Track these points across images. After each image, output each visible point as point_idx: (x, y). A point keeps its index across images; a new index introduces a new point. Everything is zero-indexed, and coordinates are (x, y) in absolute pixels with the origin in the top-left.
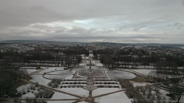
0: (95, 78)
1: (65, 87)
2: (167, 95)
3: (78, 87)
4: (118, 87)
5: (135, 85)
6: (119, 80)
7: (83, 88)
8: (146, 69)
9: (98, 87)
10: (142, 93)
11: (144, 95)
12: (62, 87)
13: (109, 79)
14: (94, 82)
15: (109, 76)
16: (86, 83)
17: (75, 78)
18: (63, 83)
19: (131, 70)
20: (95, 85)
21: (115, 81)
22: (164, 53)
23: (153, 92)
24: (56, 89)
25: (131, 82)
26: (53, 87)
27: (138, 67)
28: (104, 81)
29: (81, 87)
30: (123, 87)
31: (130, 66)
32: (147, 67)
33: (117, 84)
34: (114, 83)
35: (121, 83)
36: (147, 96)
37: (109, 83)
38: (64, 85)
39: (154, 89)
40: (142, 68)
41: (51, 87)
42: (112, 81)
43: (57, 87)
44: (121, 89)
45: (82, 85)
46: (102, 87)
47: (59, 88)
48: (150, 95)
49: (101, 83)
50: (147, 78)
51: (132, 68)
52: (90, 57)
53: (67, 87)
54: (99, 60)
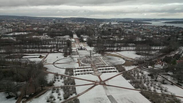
0: (97, 65)
1: (79, 74)
2: (149, 75)
3: (88, 74)
4: (116, 72)
5: (127, 69)
6: (115, 66)
7: (92, 74)
8: (128, 50)
9: (102, 73)
10: (133, 75)
11: (135, 76)
12: (76, 75)
13: (107, 65)
14: (98, 69)
15: (106, 62)
16: (93, 70)
17: (81, 66)
18: (76, 72)
19: (117, 52)
20: (100, 71)
21: (112, 66)
23: (140, 74)
24: (73, 76)
25: (123, 66)
26: (70, 75)
27: (122, 49)
28: (104, 67)
29: (91, 73)
30: (120, 71)
31: (115, 49)
32: (128, 48)
33: (114, 69)
34: (112, 69)
35: (117, 69)
36: (136, 77)
37: (109, 69)
38: (77, 73)
39: (139, 71)
40: (124, 49)
41: (68, 75)
42: (110, 67)
43: (72, 74)
44: (118, 73)
45: (91, 72)
46: (105, 72)
47: (75, 75)
48: (138, 76)
49: (103, 69)
50: (132, 61)
51: (117, 51)
52: (75, 39)
53: (80, 74)
54: (86, 43)
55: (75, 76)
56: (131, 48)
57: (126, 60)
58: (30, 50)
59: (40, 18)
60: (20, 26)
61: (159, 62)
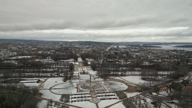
0: (96, 91)
1: (75, 101)
2: (152, 103)
3: (85, 101)
4: (116, 99)
5: (129, 95)
6: (116, 92)
7: (90, 101)
8: (133, 75)
9: (101, 99)
10: (134, 103)
11: (136, 104)
12: (72, 102)
13: (108, 91)
14: (97, 95)
15: (107, 88)
16: (91, 97)
17: (80, 92)
18: (72, 98)
19: (121, 77)
20: (98, 98)
21: (113, 93)
22: (146, 55)
23: (142, 102)
24: (68, 103)
25: (125, 93)
26: (65, 102)
27: (127, 74)
28: (104, 93)
29: (88, 100)
30: (120, 98)
31: (120, 73)
32: (133, 73)
33: (114, 95)
34: (112, 95)
35: (118, 95)
36: (138, 105)
37: (109, 96)
38: (73, 100)
39: (142, 98)
40: (130, 74)
41: (63, 102)
42: (110, 93)
43: (68, 101)
44: (118, 100)
45: (88, 98)
46: (104, 99)
47: (70, 102)
48: (140, 104)
49: (102, 96)
50: (135, 87)
51: (122, 75)
52: (79, 62)
53: (77, 101)
54: (90, 66)
55: (70, 104)
56: (136, 73)
57: (129, 86)
58: (30, 74)
59: (47, 42)
60: (25, 50)
61: (164, 88)
